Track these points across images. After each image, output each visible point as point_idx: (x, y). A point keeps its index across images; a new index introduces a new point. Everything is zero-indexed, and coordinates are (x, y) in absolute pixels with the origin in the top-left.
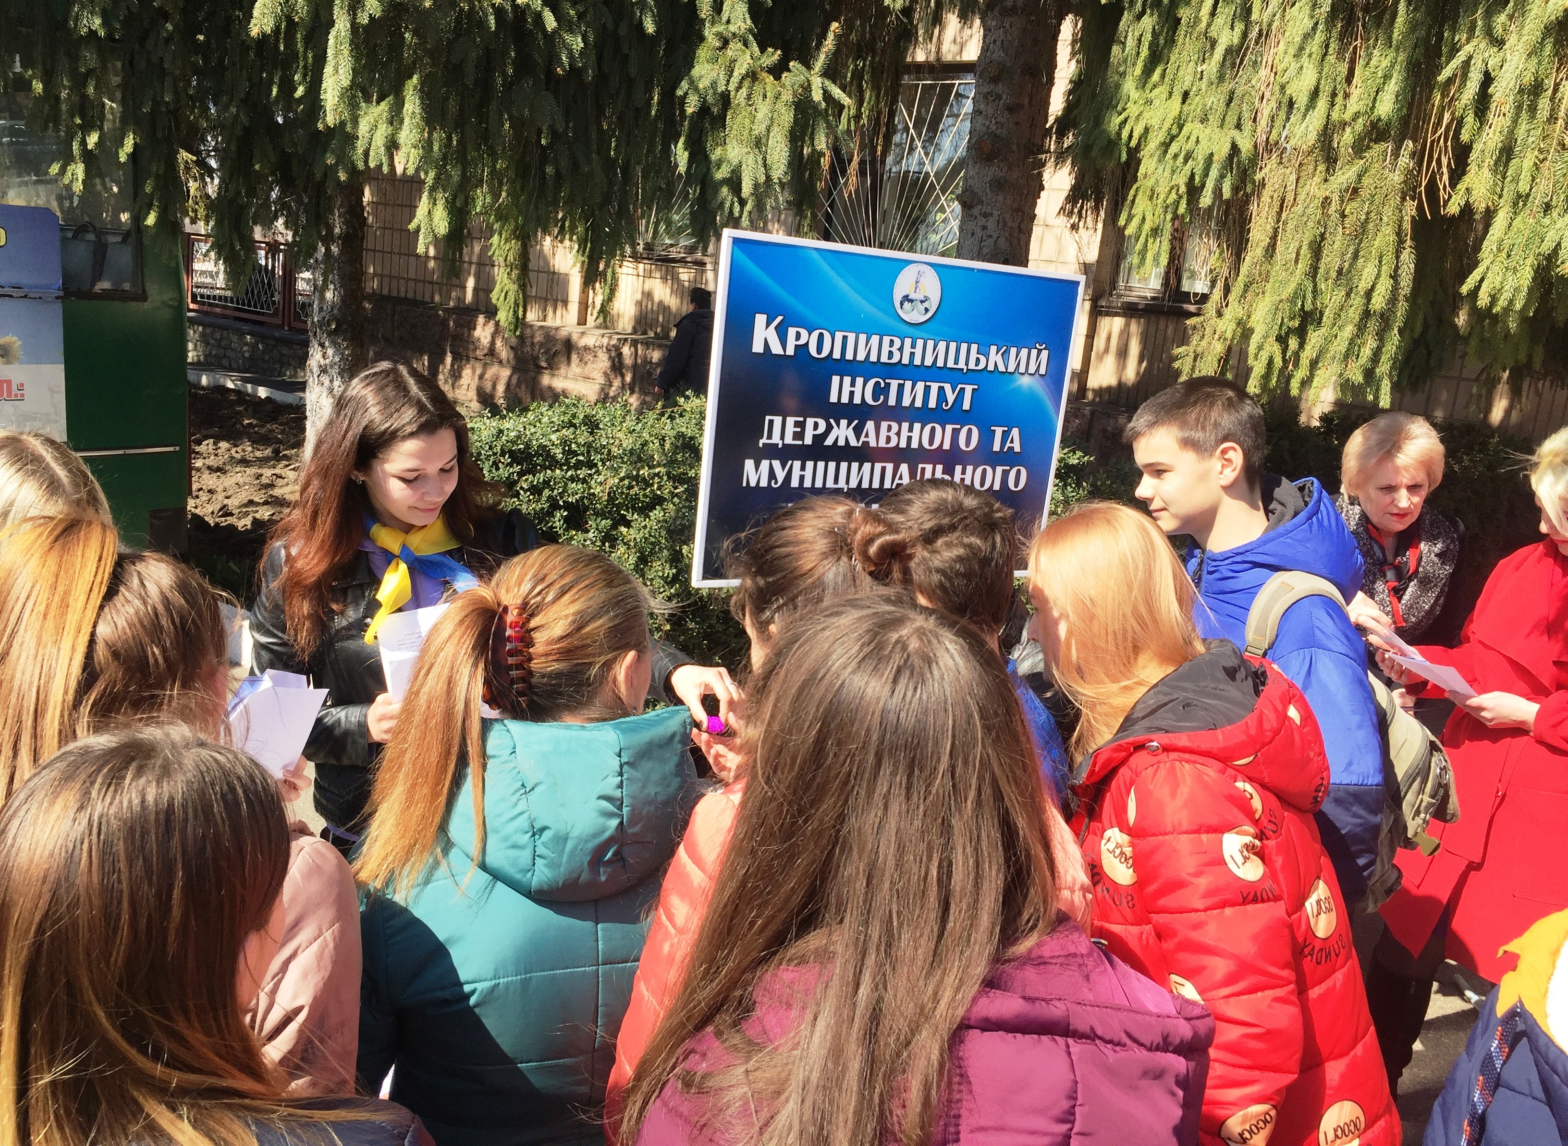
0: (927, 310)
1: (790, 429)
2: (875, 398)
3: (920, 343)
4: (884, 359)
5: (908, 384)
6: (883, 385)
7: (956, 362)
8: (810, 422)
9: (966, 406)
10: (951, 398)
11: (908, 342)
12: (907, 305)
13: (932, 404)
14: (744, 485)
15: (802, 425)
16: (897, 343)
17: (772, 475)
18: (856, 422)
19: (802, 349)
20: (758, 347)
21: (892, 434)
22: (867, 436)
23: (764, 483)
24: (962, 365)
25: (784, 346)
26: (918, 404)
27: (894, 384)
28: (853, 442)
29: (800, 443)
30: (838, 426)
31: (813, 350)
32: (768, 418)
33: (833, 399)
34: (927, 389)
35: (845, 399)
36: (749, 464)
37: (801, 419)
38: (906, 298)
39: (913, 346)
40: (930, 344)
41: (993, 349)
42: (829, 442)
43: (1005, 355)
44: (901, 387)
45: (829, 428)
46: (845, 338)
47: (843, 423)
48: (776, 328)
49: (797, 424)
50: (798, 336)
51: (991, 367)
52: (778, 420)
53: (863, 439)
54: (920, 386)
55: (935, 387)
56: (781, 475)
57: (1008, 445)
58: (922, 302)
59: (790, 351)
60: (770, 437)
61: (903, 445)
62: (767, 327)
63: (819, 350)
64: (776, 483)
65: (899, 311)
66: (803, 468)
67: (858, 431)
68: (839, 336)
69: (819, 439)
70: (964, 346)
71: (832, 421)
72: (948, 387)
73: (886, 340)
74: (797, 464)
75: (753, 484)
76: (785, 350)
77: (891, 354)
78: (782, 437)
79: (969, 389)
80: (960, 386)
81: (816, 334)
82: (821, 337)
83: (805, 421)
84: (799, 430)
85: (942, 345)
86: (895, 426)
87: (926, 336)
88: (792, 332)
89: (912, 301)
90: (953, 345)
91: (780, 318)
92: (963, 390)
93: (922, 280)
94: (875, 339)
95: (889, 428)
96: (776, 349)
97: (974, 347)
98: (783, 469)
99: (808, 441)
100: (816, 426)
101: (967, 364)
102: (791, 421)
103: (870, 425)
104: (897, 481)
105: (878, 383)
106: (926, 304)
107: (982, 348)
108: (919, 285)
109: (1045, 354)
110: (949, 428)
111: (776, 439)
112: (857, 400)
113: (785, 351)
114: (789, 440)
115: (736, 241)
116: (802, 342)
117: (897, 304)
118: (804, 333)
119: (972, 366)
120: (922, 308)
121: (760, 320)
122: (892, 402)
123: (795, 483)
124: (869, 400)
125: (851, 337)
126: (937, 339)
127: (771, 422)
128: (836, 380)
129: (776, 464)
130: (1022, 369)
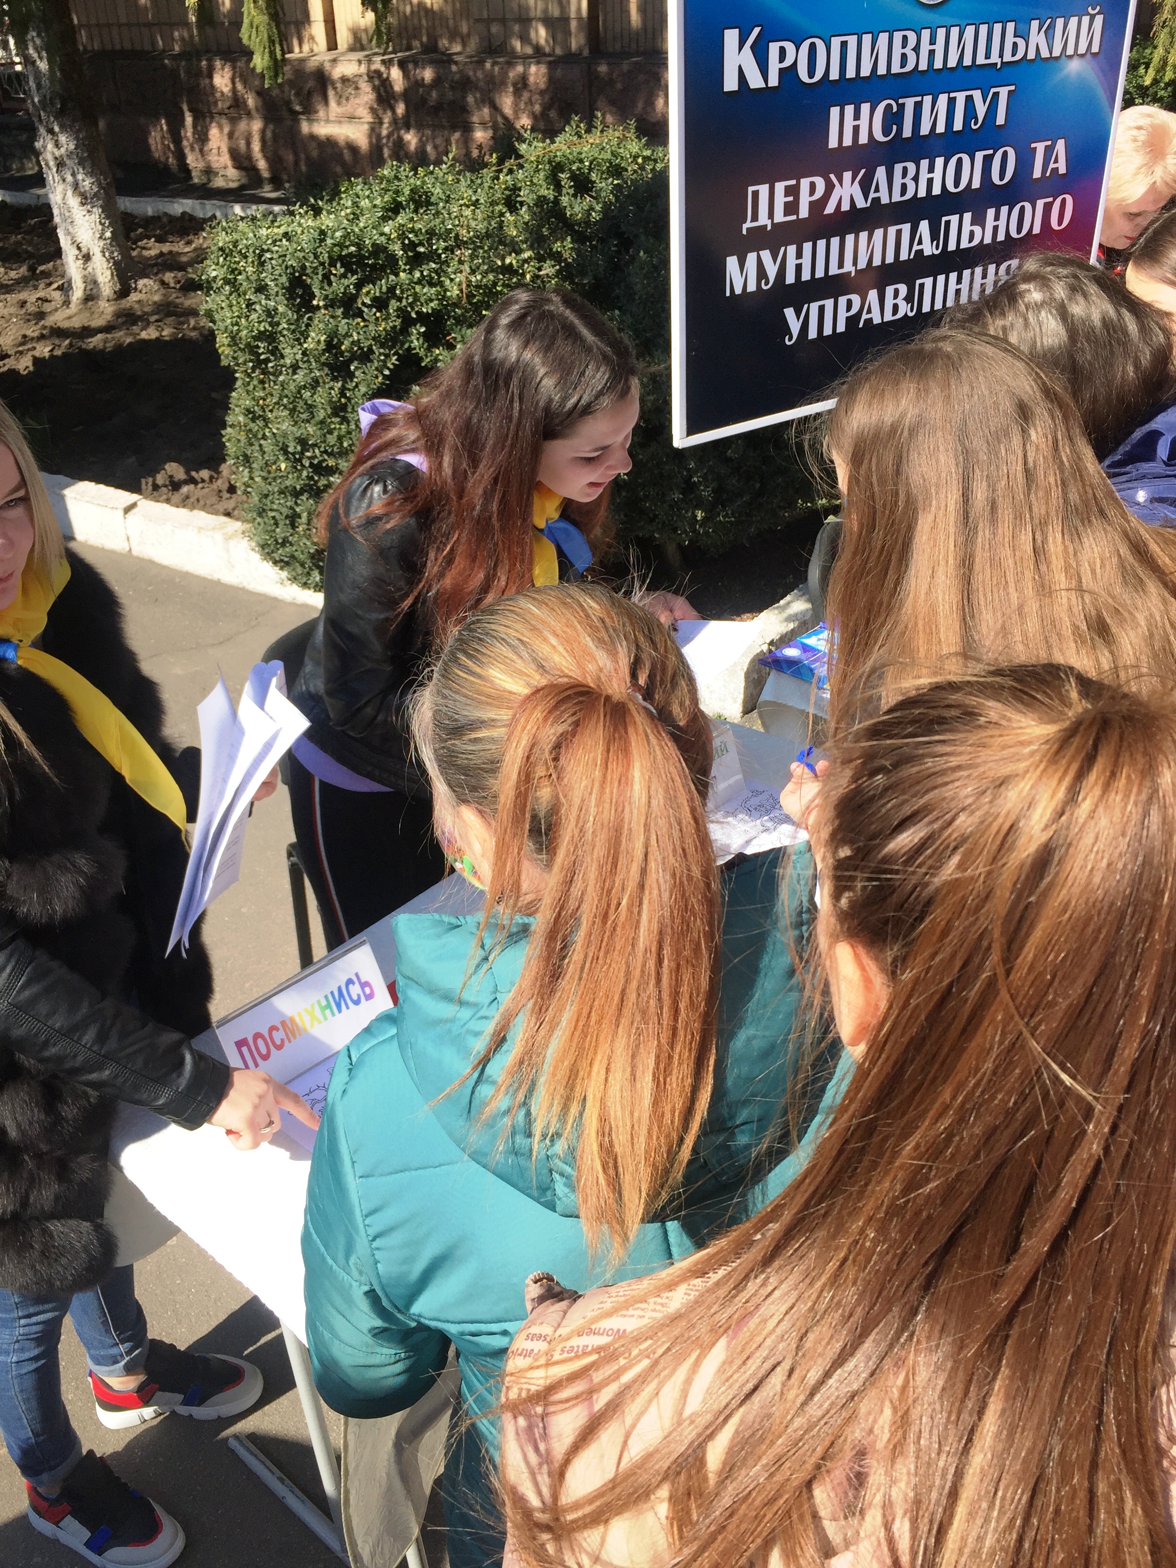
1: (780, 199)
2: (886, 132)
3: (941, 33)
4: (896, 69)
5: (928, 100)
6: (895, 109)
7: (988, 56)
8: (805, 183)
9: (1000, 120)
10: (981, 110)
11: (926, 34)
15: (795, 191)
19: (789, 74)
20: (731, 84)
24: (995, 59)
26: (941, 128)
28: (861, 203)
29: (794, 217)
31: (803, 73)
33: (833, 143)
34: (952, 102)
36: (732, 262)
41: (1035, 24)
42: (830, 209)
43: (1049, 34)
44: (918, 106)
45: (830, 188)
46: (844, 45)
47: (847, 176)
48: (752, 47)
49: (789, 191)
50: (783, 52)
51: (1031, 55)
53: (872, 195)
54: (943, 99)
56: (772, 271)
57: (1052, 165)
59: (774, 81)
60: (755, 218)
62: (740, 49)
64: (767, 283)
68: (836, 42)
69: (817, 206)
70: (998, 27)
71: (832, 176)
72: (977, 95)
73: (898, 37)
75: (738, 291)
78: (771, 215)
79: (1004, 92)
80: (993, 90)
81: (805, 46)
82: (813, 48)
84: (791, 199)
86: (912, 167)
88: (774, 48)
90: (984, 29)
91: (757, 30)
92: (996, 95)
94: (883, 38)
95: (905, 171)
96: (755, 81)
97: (1011, 26)
98: (775, 262)
99: (804, 212)
101: (1001, 55)
102: (780, 187)
103: (881, 173)
104: (916, 247)
105: (889, 106)
107: (1021, 26)
109: (1099, 20)
111: (763, 219)
112: (863, 139)
113: (766, 81)
118: (790, 47)
119: (1008, 58)
121: (731, 36)
122: (907, 133)
123: (790, 279)
124: (879, 136)
126: (963, 24)
127: (756, 194)
128: (835, 111)
130: (1070, 51)
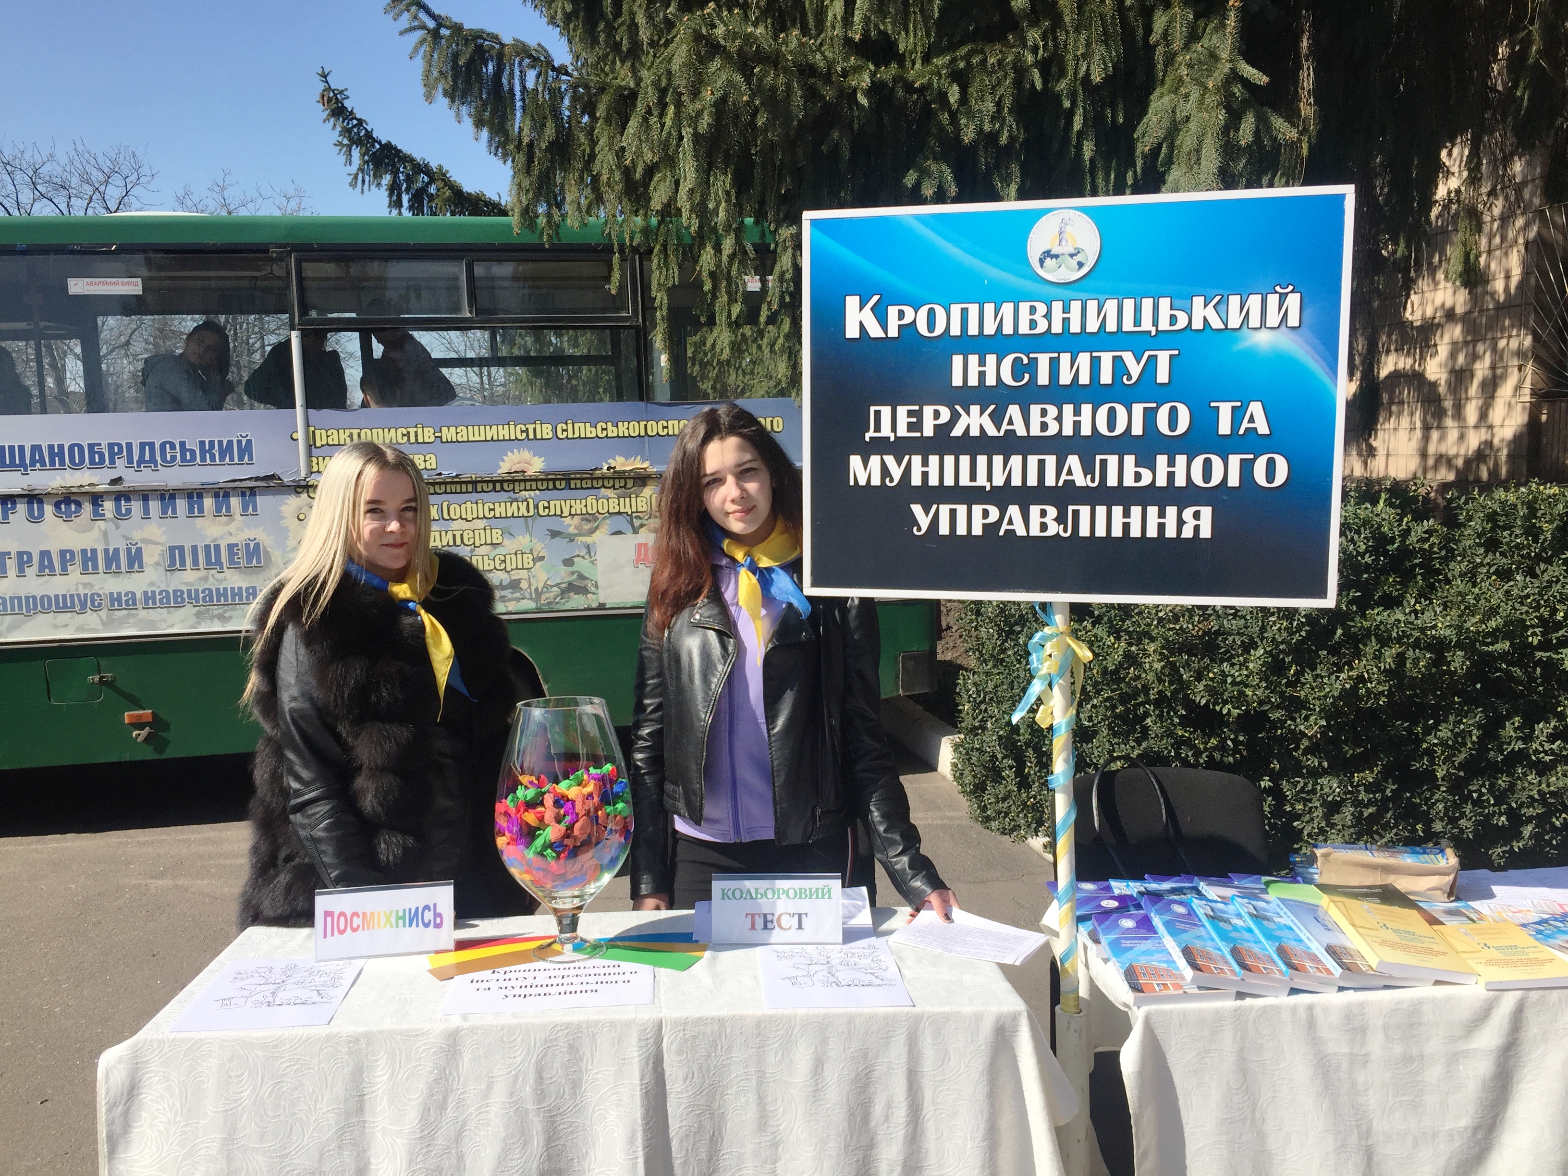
0: (1081, 265)
1: (903, 419)
2: (1016, 376)
3: (1076, 306)
4: (1024, 329)
5: (1065, 358)
6: (1026, 361)
7: (1137, 324)
8: (928, 409)
9: (1163, 376)
10: (1135, 370)
11: (1057, 307)
12: (1048, 261)
13: (1106, 378)
14: (852, 483)
15: (919, 414)
16: (1042, 309)
17: (885, 472)
18: (992, 407)
19: (908, 329)
20: (852, 332)
21: (1049, 419)
22: (1011, 422)
23: (876, 481)
24: (1147, 325)
25: (885, 328)
26: (1084, 381)
27: (1044, 360)
28: (992, 431)
29: (918, 434)
30: (968, 414)
32: (873, 409)
33: (957, 380)
34: (1096, 359)
35: (973, 381)
36: (855, 461)
37: (917, 408)
38: (1048, 254)
39: (1066, 309)
40: (1092, 306)
41: (1198, 301)
42: (957, 431)
43: (1221, 307)
45: (955, 417)
46: (964, 312)
47: (975, 409)
48: (872, 309)
49: (910, 414)
50: (901, 313)
51: (1197, 324)
52: (886, 411)
53: (1005, 427)
54: (1084, 357)
55: (1107, 359)
56: (897, 472)
57: (1245, 425)
58: (1072, 255)
59: (893, 332)
60: (878, 429)
61: (1068, 431)
62: (861, 309)
63: (931, 326)
64: (892, 480)
65: (1040, 271)
66: (925, 463)
67: (997, 419)
68: (956, 309)
69: (942, 430)
70: (1148, 302)
71: (958, 407)
72: (1128, 357)
73: (1024, 307)
74: (917, 460)
75: (862, 482)
77: (1033, 324)
78: (894, 429)
79: (1163, 358)
80: (1147, 354)
82: (931, 312)
83: (921, 410)
84: (914, 420)
85: (1111, 304)
86: (1052, 411)
88: (893, 311)
89: (1056, 256)
90: (1129, 302)
92: (1153, 359)
93: (1068, 229)
94: (1008, 308)
95: (1044, 413)
96: (875, 331)
97: (1165, 303)
98: (899, 465)
99: (928, 432)
100: (937, 414)
102: (902, 411)
103: (1014, 411)
104: (1064, 477)
105: (1018, 359)
106: (1079, 258)
107: (1178, 303)
108: (1065, 236)
109: (1293, 301)
110: (1138, 408)
111: (886, 431)
112: (991, 382)
113: (885, 332)
114: (902, 431)
115: (814, 222)
116: (907, 320)
117: (1035, 264)
118: (908, 310)
120: (1073, 262)
121: (852, 302)
122: (1043, 379)
123: (916, 481)
124: (1008, 379)
125: (973, 309)
127: (878, 414)
128: (957, 359)
129: (890, 460)
130: (1254, 321)
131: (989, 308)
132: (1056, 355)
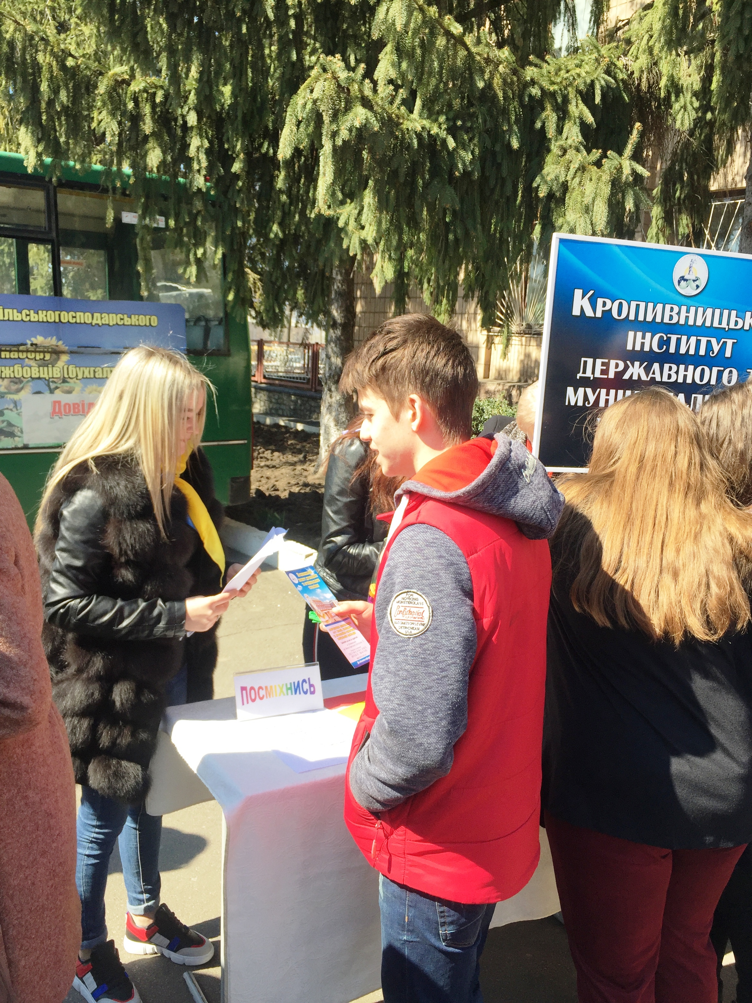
0: (698, 287)
1: (599, 367)
2: (660, 347)
3: (693, 309)
4: (666, 320)
5: (684, 338)
6: (665, 338)
7: (720, 323)
8: (613, 363)
9: (728, 354)
10: (716, 348)
11: (684, 309)
12: (682, 282)
13: (702, 352)
14: (567, 404)
15: (606, 365)
16: (676, 309)
17: (586, 398)
18: (646, 363)
19: (607, 313)
20: (576, 312)
21: (672, 373)
22: (654, 373)
23: (580, 404)
24: (724, 325)
25: (595, 311)
26: (692, 352)
27: (674, 338)
28: (644, 377)
29: (606, 377)
30: (633, 366)
31: (615, 314)
32: (583, 359)
33: (629, 347)
34: (698, 342)
35: (638, 348)
36: (570, 390)
37: (607, 361)
38: (682, 278)
39: (688, 311)
40: (700, 310)
41: (749, 314)
42: (626, 376)
44: (679, 341)
45: (626, 368)
46: (638, 306)
47: (637, 364)
48: (589, 299)
49: (603, 364)
50: (604, 304)
51: (746, 327)
52: (590, 361)
53: (651, 375)
54: (693, 340)
55: (704, 340)
56: (592, 398)
58: (694, 281)
59: (599, 314)
60: (584, 372)
61: (680, 380)
62: (583, 298)
63: (620, 313)
64: (589, 403)
65: (677, 287)
66: (608, 394)
67: (647, 370)
68: (633, 304)
69: (619, 375)
70: (726, 312)
71: (628, 362)
72: (714, 341)
73: (668, 307)
74: (604, 391)
75: (573, 404)
76: (595, 314)
77: (671, 317)
78: (593, 373)
79: (730, 343)
80: (723, 340)
81: (617, 303)
82: (621, 305)
83: (609, 362)
84: (605, 368)
85: (709, 312)
86: (674, 367)
87: (697, 305)
88: (600, 301)
89: (686, 280)
90: (717, 312)
91: (592, 292)
92: (725, 343)
93: (694, 266)
94: (659, 307)
95: (670, 368)
96: (589, 313)
97: (734, 313)
98: (594, 394)
99: (611, 375)
100: (617, 366)
101: (728, 325)
102: (599, 362)
103: (656, 366)
105: (661, 337)
106: (697, 283)
107: (740, 314)
108: (692, 269)
110: (715, 370)
111: (589, 374)
112: (647, 348)
114: (598, 374)
115: (562, 241)
116: (607, 308)
117: (676, 283)
118: (609, 302)
119: (732, 326)
120: (694, 285)
121: (578, 293)
122: (672, 350)
123: (602, 404)
124: (655, 349)
125: (642, 305)
126: (705, 307)
127: (585, 362)
128: (631, 334)
129: (589, 391)
131: (651, 305)
132: (679, 336)
